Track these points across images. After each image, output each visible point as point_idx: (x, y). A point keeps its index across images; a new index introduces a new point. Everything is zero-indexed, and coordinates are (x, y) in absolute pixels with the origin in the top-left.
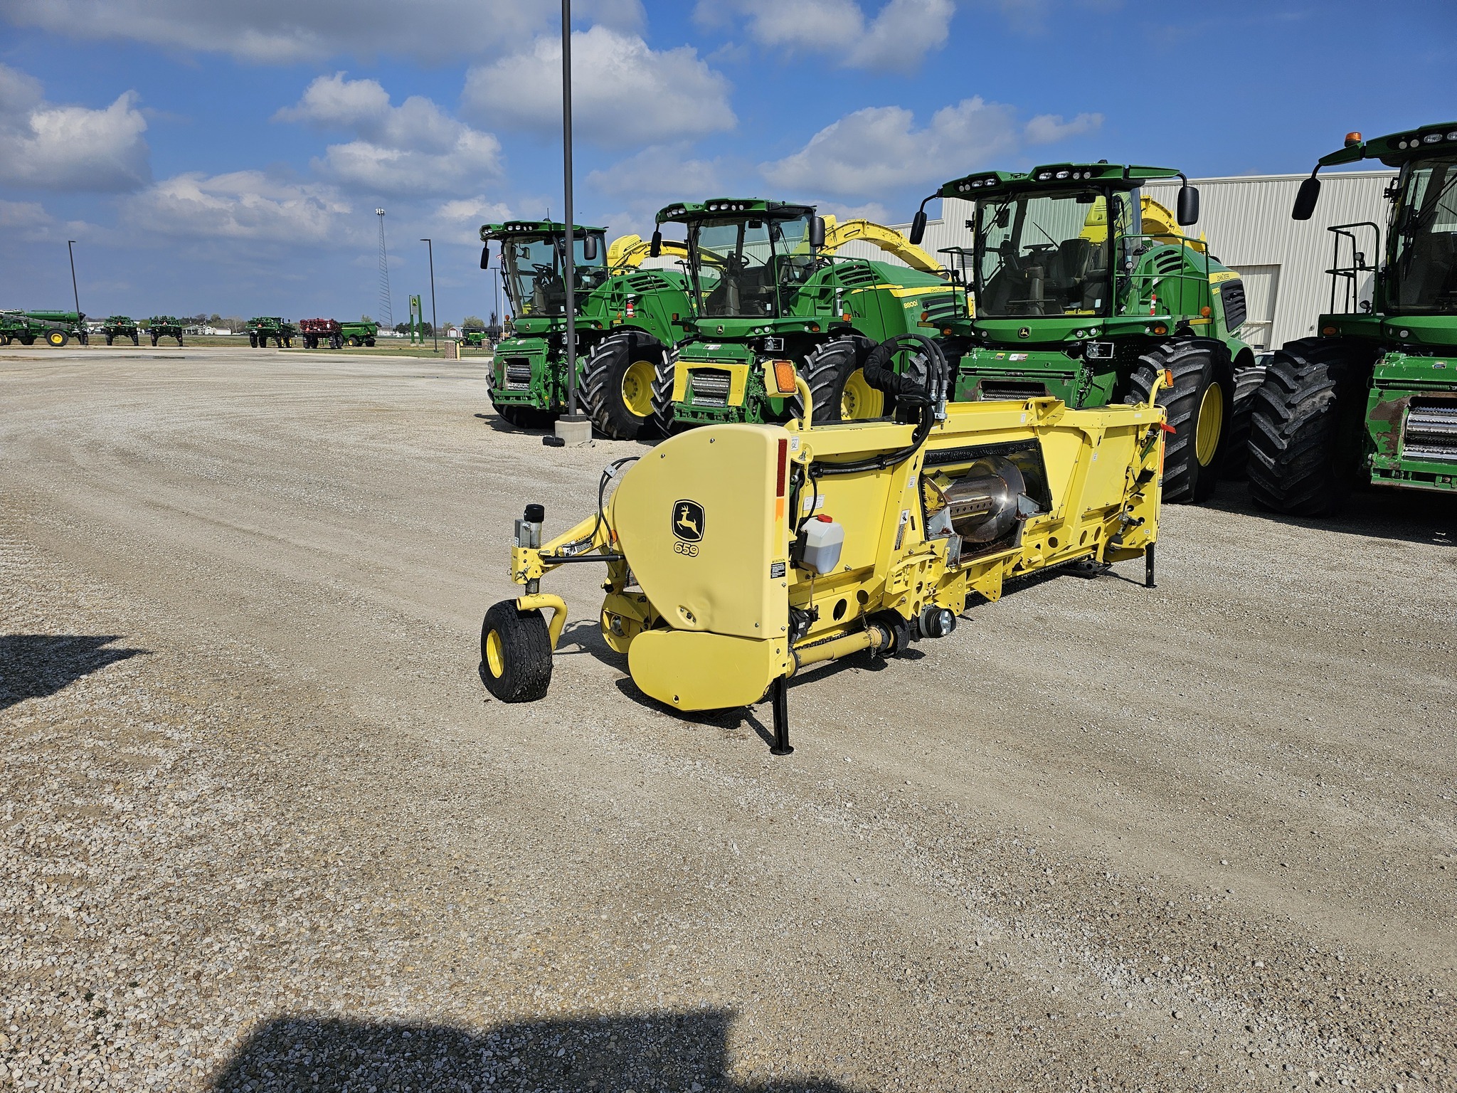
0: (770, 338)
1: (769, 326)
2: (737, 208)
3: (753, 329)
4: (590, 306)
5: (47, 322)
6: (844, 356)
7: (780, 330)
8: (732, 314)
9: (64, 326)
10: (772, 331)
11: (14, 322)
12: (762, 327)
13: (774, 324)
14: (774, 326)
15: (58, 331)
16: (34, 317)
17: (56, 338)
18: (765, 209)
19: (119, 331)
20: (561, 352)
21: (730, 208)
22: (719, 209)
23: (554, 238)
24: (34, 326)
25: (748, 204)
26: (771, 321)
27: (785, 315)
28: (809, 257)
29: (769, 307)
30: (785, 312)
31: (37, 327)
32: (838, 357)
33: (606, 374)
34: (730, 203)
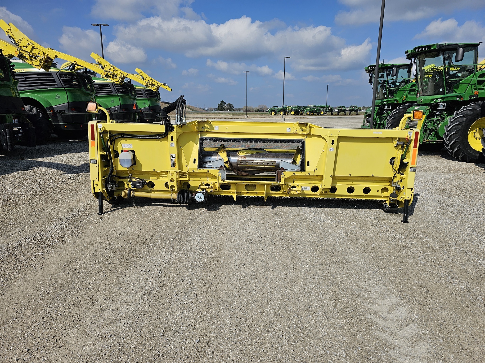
0: (441, 103)
1: (440, 98)
2: (425, 49)
3: (433, 100)
4: (398, 94)
5: (320, 108)
6: (472, 111)
7: (445, 100)
8: (429, 94)
9: (325, 109)
10: (442, 100)
11: (313, 108)
12: (437, 99)
13: (442, 97)
14: (442, 98)
15: (323, 111)
16: (318, 107)
17: (322, 113)
18: (436, 48)
19: (342, 110)
20: (384, 112)
21: (422, 50)
22: (418, 51)
23: (385, 70)
24: (317, 109)
25: (429, 47)
26: (441, 96)
27: (448, 93)
28: (473, 66)
29: (441, 90)
30: (447, 92)
31: (318, 109)
32: (469, 112)
33: (394, 120)
34: (422, 47)
